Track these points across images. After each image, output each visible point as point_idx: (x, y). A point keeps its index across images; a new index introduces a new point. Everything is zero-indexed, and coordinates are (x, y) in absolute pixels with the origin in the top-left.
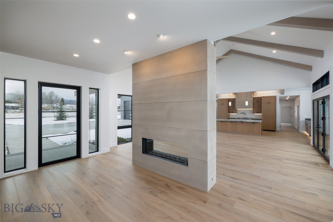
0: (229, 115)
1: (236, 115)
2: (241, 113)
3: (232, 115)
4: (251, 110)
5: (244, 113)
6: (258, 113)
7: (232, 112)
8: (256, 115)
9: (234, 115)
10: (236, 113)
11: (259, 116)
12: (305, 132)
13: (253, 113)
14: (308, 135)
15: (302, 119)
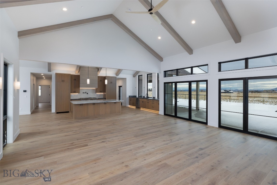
0: (70, 96)
1: (77, 95)
2: (83, 93)
4: (94, 90)
5: (87, 93)
6: (101, 92)
7: (75, 92)
8: (98, 94)
9: (75, 95)
10: (79, 93)
11: (100, 95)
12: (129, 106)
13: (96, 93)
14: (134, 107)
15: (128, 96)
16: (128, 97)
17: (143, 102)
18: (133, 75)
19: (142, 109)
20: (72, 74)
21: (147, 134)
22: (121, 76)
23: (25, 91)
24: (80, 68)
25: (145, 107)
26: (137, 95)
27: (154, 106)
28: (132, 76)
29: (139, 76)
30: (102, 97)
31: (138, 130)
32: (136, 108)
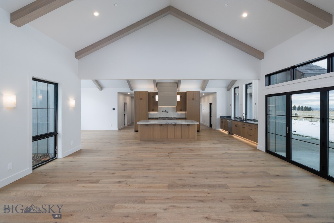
0: (148, 115)
1: (157, 114)
2: (163, 111)
3: (153, 114)
4: (174, 108)
5: (166, 111)
6: (181, 110)
7: (153, 111)
8: (179, 113)
10: (157, 111)
11: (181, 114)
12: (221, 130)
13: (177, 111)
14: (226, 133)
15: (218, 116)
16: (220, 117)
17: (236, 126)
18: (227, 88)
19: (235, 136)
20: (149, 91)
21: (195, 186)
22: (208, 90)
23: (114, 109)
24: (157, 84)
25: (239, 134)
26: (231, 115)
27: (251, 135)
28: (225, 90)
29: (235, 89)
30: (184, 117)
31: (190, 173)
32: (228, 134)
